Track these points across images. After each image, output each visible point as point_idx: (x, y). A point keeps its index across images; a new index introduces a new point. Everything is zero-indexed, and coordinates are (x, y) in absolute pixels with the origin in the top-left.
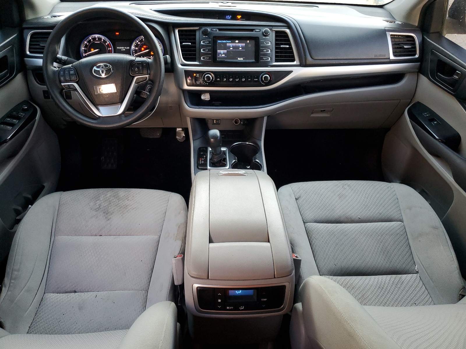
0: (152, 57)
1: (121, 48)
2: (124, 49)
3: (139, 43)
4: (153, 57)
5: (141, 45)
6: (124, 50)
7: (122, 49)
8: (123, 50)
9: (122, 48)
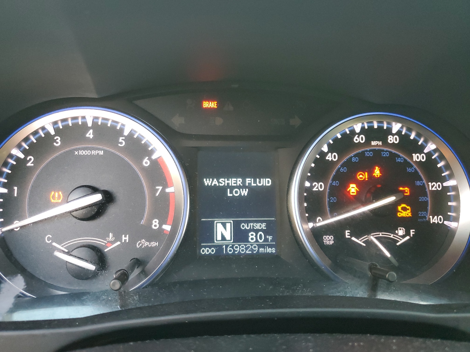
0: (401, 232)
1: (223, 182)
2: (244, 187)
3: (329, 157)
4: (407, 233)
5: (344, 170)
6: (245, 192)
7: (232, 188)
8: (237, 193)
9: (232, 182)
